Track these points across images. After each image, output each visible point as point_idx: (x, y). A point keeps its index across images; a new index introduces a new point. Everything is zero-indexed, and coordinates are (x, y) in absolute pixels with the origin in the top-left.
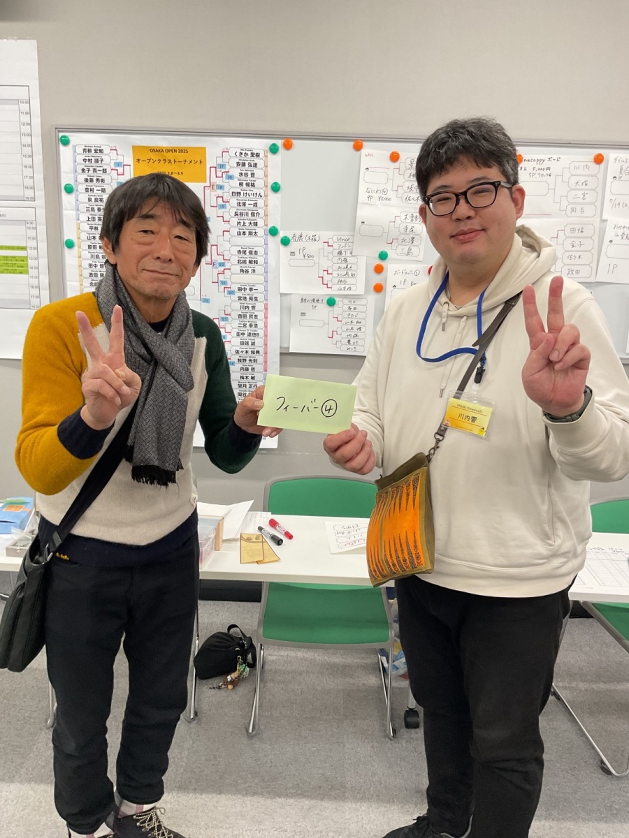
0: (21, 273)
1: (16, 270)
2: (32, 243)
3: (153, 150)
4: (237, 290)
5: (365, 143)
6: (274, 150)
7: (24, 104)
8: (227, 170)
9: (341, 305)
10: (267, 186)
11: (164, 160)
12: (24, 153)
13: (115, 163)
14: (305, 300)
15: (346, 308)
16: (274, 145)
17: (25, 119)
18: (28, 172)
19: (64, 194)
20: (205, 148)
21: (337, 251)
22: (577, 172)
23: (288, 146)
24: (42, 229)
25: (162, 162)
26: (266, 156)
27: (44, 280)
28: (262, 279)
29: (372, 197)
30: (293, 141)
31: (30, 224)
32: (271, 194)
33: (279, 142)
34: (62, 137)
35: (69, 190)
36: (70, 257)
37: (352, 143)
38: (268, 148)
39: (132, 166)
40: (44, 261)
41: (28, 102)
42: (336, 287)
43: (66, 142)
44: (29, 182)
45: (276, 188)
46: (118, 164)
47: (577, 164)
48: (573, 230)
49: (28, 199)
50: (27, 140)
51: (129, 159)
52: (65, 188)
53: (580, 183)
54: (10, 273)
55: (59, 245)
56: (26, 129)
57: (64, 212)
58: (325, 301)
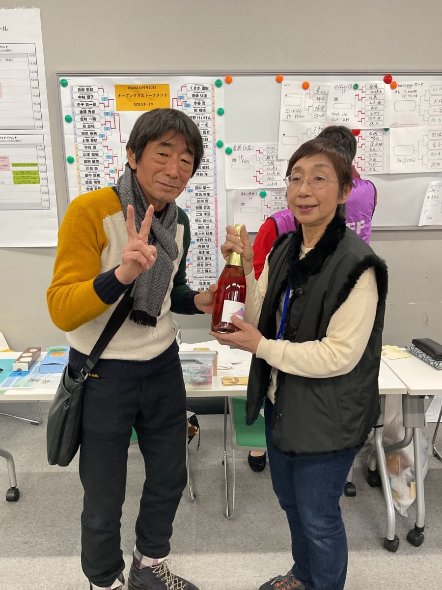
0: (35, 183)
1: (30, 181)
2: (42, 161)
3: (131, 88)
4: (194, 189)
5: (284, 77)
6: (218, 84)
7: (32, 57)
8: (185, 100)
9: (270, 196)
10: (214, 111)
11: (139, 95)
12: (33, 94)
13: (102, 98)
14: (244, 194)
15: (273, 198)
16: (218, 80)
17: (33, 68)
18: (37, 108)
19: (65, 123)
20: (169, 84)
21: (266, 157)
22: (435, 93)
23: (229, 81)
24: (49, 150)
25: (137, 96)
26: (213, 89)
27: (52, 187)
28: (212, 179)
29: (290, 116)
30: (233, 78)
31: (41, 146)
32: (218, 117)
33: (222, 79)
34: (62, 80)
35: (69, 120)
36: (71, 169)
37: (275, 77)
38: (214, 83)
39: (115, 100)
40: (51, 174)
41: (35, 55)
42: (266, 183)
43: (65, 84)
44: (38, 115)
45: (221, 112)
46: (105, 99)
47: (435, 87)
48: (434, 135)
49: (38, 128)
50: (35, 84)
51: (112, 95)
52: (65, 118)
53: (438, 101)
54: (26, 183)
55: (63, 161)
56: (34, 76)
57: (66, 137)
58: (258, 194)
